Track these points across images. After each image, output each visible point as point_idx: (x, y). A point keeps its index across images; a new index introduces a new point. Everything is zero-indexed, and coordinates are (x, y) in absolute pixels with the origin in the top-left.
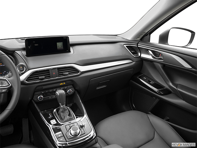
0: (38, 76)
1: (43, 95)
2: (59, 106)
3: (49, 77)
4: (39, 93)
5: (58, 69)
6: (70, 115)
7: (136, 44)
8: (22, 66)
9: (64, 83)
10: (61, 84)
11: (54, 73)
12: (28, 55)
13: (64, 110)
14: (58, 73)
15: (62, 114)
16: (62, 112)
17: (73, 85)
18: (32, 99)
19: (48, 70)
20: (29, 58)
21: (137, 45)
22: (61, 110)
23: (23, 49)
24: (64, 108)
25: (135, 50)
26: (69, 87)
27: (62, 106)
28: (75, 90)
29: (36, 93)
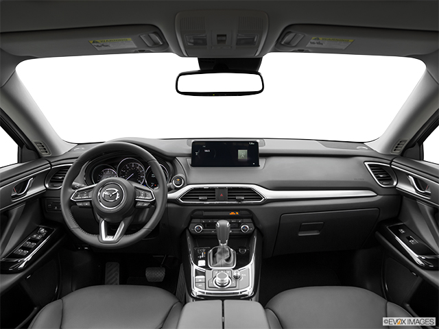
0: (197, 196)
1: (203, 225)
2: (218, 245)
3: (214, 199)
4: (198, 221)
5: (230, 189)
6: (228, 260)
7: (389, 162)
8: (181, 178)
9: (237, 213)
10: (232, 213)
11: (222, 195)
12: (193, 165)
13: (224, 251)
14: (229, 196)
15: (218, 256)
16: (220, 253)
17: (252, 219)
18: (188, 228)
19: (213, 189)
20: (193, 169)
21: (390, 164)
22: (219, 250)
23: (188, 156)
24: (224, 248)
25: (387, 174)
26: (245, 220)
27: (221, 245)
28: (256, 227)
29: (194, 221)
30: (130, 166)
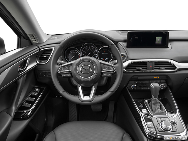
0: (135, 67)
1: (136, 84)
2: (151, 97)
3: (146, 69)
4: (133, 82)
5: (156, 62)
6: (161, 108)
8: (123, 55)
9: (158, 77)
10: (155, 77)
11: (151, 66)
12: (128, 46)
13: (156, 103)
14: (155, 67)
15: (153, 106)
16: (154, 104)
17: (166, 80)
18: (126, 86)
19: (145, 63)
20: (129, 49)
22: (153, 102)
24: (156, 101)
26: (162, 81)
27: (154, 99)
29: (131, 82)
30: (88, 48)
